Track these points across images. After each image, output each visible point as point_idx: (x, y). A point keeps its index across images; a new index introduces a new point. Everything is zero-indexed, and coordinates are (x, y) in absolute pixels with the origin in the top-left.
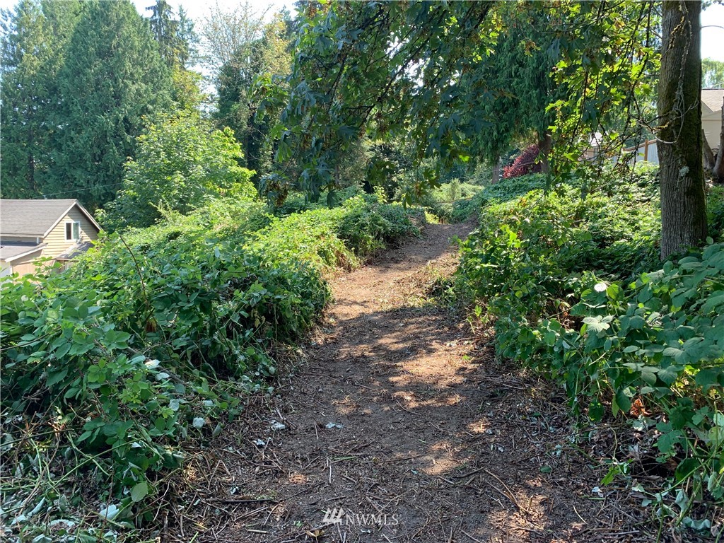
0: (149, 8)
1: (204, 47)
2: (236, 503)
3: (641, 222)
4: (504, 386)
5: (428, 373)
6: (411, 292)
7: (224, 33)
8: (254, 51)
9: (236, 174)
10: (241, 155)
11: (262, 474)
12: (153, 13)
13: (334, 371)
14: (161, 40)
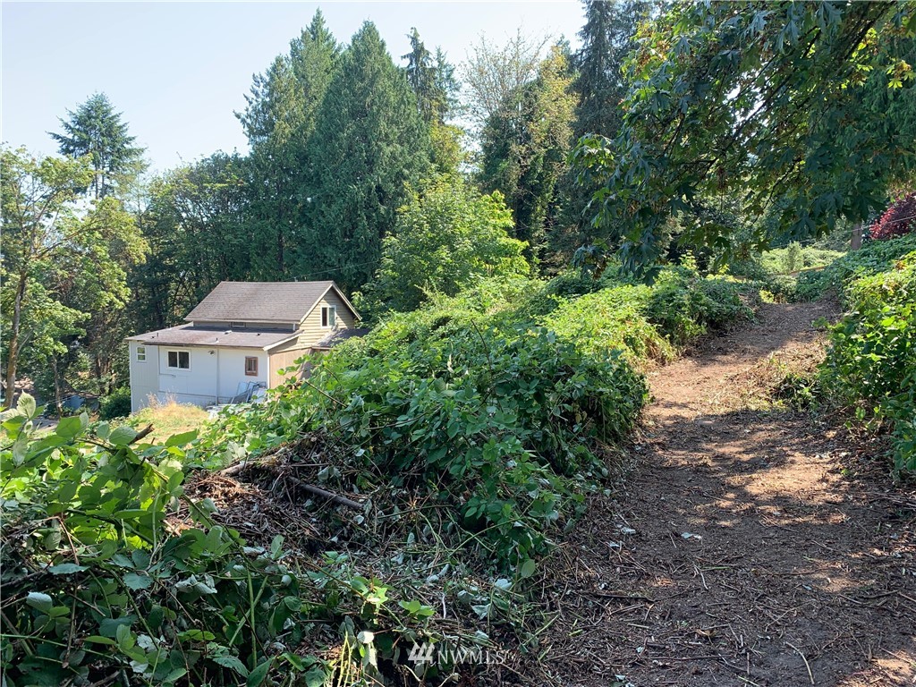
0: (405, 57)
1: (465, 95)
2: (608, 597)
4: (908, 506)
5: (796, 487)
6: (751, 392)
7: (492, 77)
8: (527, 95)
9: (506, 247)
10: (512, 224)
11: (625, 575)
12: (409, 62)
13: (673, 480)
14: (418, 93)
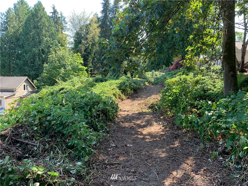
1: (69, 25)
2: (108, 164)
3: (216, 85)
4: (179, 134)
6: (143, 107)
7: (77, 21)
8: (86, 27)
9: (81, 68)
10: (83, 62)
11: (113, 157)
12: (52, 14)
13: (125, 131)
14: (55, 23)
